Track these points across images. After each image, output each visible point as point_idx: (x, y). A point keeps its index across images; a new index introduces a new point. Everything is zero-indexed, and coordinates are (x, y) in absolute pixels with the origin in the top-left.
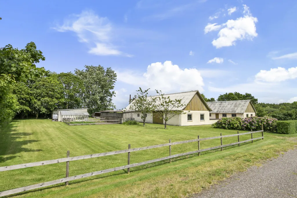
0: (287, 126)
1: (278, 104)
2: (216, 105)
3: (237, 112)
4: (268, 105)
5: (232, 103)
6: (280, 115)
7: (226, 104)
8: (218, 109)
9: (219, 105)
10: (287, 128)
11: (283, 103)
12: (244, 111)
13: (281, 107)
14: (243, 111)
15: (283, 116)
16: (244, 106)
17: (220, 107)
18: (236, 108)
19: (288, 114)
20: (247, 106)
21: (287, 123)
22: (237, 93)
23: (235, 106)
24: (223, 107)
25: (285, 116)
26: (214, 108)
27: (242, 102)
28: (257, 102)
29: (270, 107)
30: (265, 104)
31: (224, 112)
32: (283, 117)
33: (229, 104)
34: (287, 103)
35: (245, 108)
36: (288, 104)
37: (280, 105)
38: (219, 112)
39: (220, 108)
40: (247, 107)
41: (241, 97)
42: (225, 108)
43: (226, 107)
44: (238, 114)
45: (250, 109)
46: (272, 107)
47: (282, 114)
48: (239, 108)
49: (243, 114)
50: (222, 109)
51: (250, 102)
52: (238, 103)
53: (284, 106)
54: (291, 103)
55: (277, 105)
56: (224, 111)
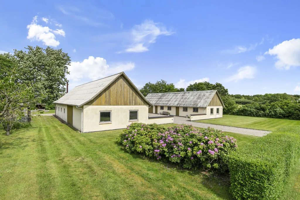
0: (261, 180)
1: (253, 95)
2: (178, 97)
3: (199, 106)
4: (243, 96)
5: (196, 94)
6: (251, 109)
7: (189, 95)
8: (180, 101)
9: (181, 97)
10: (261, 189)
11: (257, 95)
12: (208, 105)
13: (255, 98)
14: (206, 104)
15: (255, 110)
16: (208, 98)
17: (182, 98)
18: (199, 101)
19: (261, 108)
20: (212, 97)
21: (263, 172)
22: (207, 82)
23: (198, 98)
24: (185, 99)
25: (258, 111)
26: (176, 100)
27: (207, 93)
28: (228, 94)
29: (245, 98)
30: (241, 95)
31: (185, 106)
32: (255, 112)
33: (192, 96)
34: (259, 94)
35: (209, 100)
36: (261, 95)
37: (254, 96)
38: (180, 105)
39: (182, 100)
40: (211, 99)
41: (210, 88)
42: (186, 100)
43: (188, 99)
44: (200, 108)
45: (216, 101)
46: (247, 98)
47: (254, 108)
48: (202, 101)
49: (205, 108)
50: (183, 101)
51: (217, 93)
52: (202, 94)
53: (257, 98)
54: (263, 95)
55: (251, 96)
56: (184, 104)
